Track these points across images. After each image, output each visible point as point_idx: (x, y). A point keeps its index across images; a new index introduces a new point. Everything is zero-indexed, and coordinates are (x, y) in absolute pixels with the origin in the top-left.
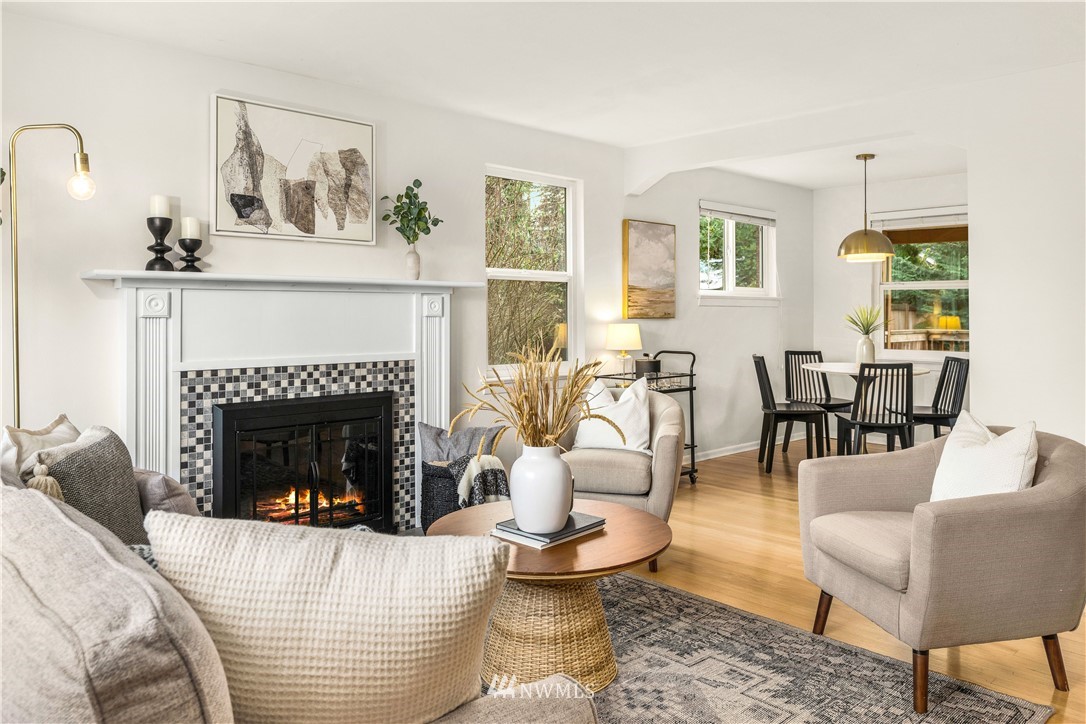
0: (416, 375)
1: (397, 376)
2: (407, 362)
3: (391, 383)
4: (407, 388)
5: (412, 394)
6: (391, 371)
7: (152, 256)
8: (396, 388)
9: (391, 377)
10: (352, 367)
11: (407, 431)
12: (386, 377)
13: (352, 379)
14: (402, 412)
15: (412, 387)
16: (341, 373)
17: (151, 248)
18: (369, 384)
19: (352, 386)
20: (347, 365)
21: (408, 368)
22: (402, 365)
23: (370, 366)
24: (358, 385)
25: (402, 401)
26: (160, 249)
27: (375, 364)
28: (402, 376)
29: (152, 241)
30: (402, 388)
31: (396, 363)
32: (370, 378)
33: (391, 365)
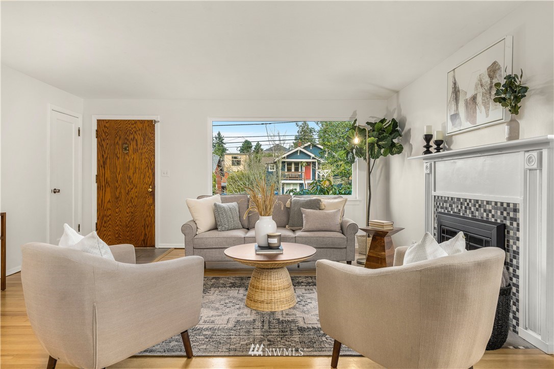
0: (520, 216)
1: (508, 214)
2: (515, 205)
3: (505, 218)
4: (515, 224)
5: (518, 230)
6: (505, 209)
7: (425, 149)
8: (508, 223)
9: (505, 214)
10: (485, 203)
11: (515, 257)
12: (502, 213)
13: (485, 211)
14: (511, 242)
15: (518, 225)
16: (480, 206)
17: (425, 147)
18: (493, 216)
19: (485, 215)
20: (482, 201)
21: (516, 210)
22: (511, 206)
23: (493, 204)
24: (488, 215)
25: (511, 233)
26: (428, 147)
27: (496, 203)
28: (512, 215)
29: (425, 144)
30: (512, 224)
31: (508, 204)
32: (493, 212)
33: (505, 205)
